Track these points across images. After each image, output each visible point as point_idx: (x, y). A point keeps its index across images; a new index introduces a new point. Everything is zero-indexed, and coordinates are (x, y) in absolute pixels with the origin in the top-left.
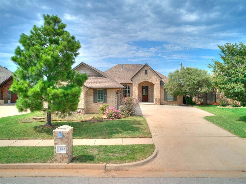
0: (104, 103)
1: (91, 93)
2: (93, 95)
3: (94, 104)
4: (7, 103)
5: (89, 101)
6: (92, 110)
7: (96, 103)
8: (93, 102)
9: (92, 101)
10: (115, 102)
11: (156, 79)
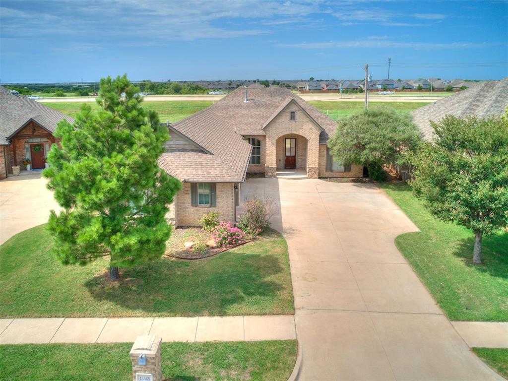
0: (211, 207)
1: (186, 189)
2: (190, 192)
3: (192, 210)
4: (25, 169)
5: (184, 203)
6: (188, 220)
7: (197, 206)
8: (190, 205)
9: (189, 203)
10: (231, 206)
11: (311, 129)
